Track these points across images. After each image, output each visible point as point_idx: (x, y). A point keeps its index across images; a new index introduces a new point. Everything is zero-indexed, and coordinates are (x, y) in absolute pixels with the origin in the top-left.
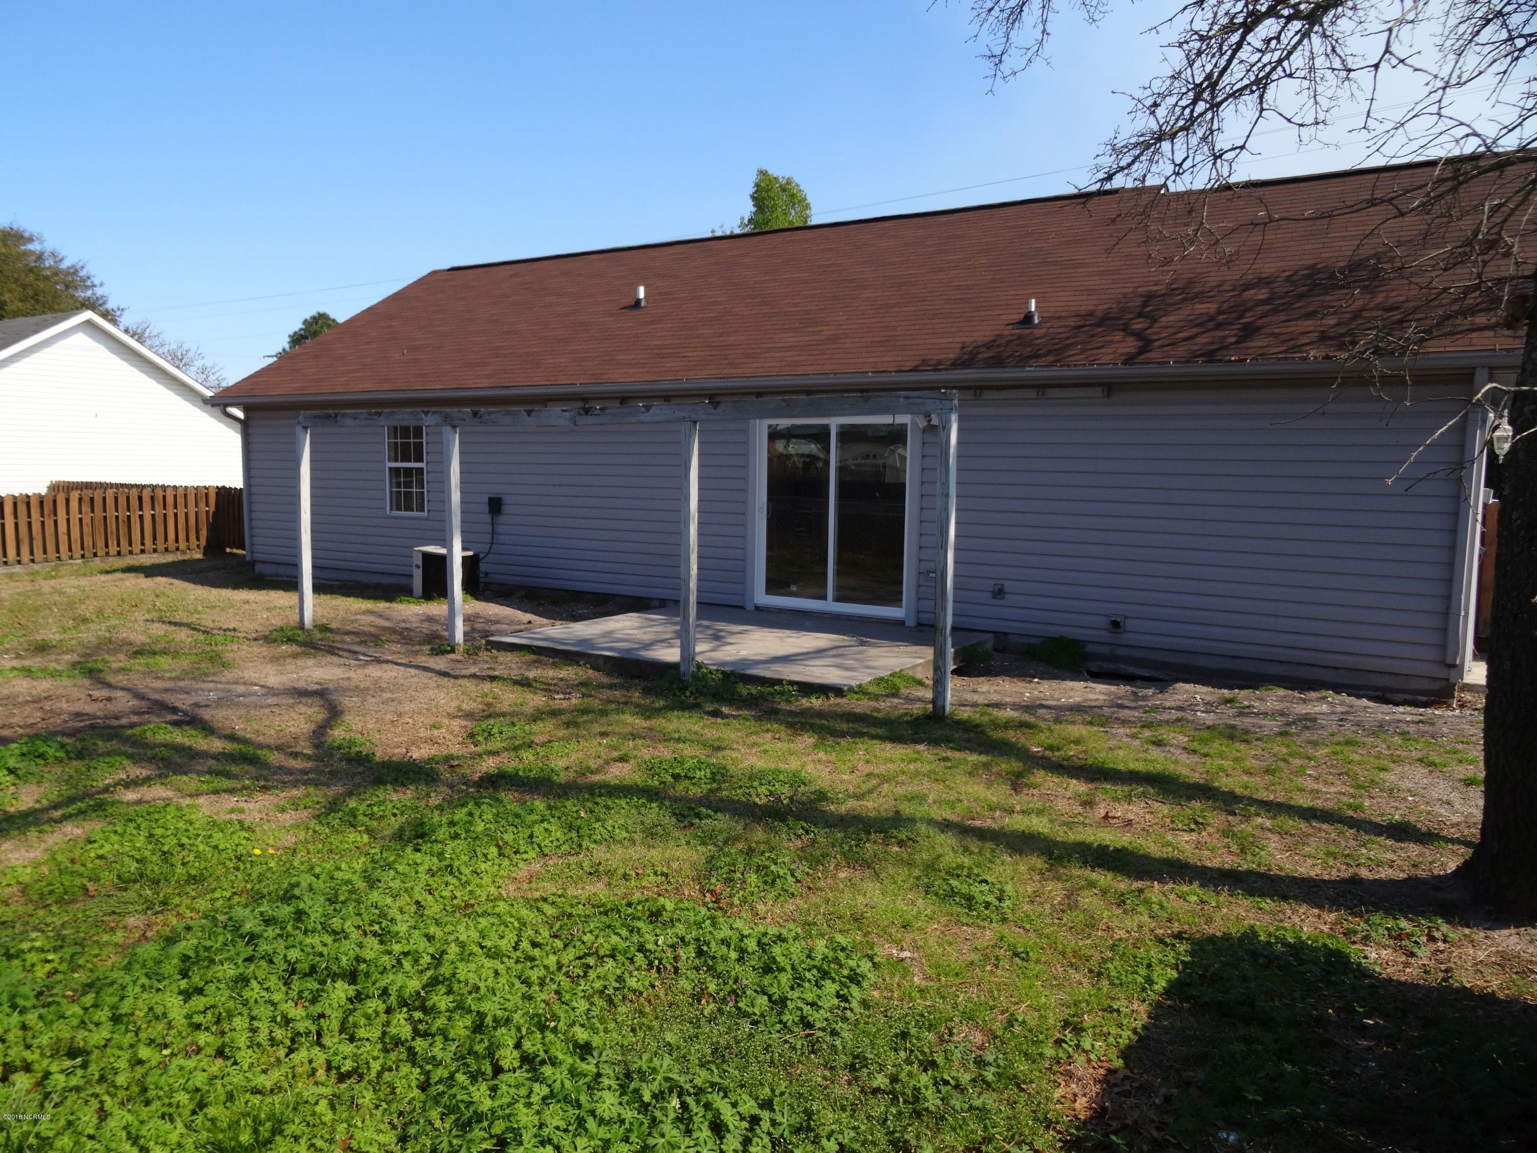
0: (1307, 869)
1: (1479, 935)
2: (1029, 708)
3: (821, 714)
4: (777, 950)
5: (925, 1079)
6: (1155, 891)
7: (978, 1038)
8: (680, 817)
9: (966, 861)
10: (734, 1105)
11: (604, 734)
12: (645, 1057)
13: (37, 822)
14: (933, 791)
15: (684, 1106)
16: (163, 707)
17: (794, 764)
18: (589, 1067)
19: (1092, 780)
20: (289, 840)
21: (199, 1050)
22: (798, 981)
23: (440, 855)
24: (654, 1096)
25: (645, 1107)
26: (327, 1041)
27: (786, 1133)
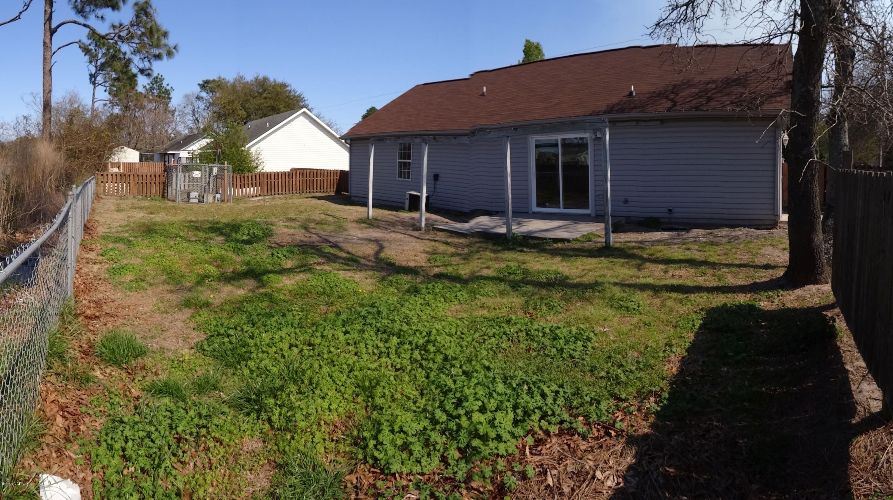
0: (740, 282)
1: (791, 292)
2: (641, 242)
3: (562, 249)
4: (557, 331)
5: (619, 371)
6: (692, 297)
7: (636, 354)
8: (513, 287)
9: (625, 295)
10: (549, 387)
11: (479, 259)
12: (512, 371)
13: (292, 272)
14: (609, 273)
15: (530, 388)
16: (327, 241)
17: (554, 268)
18: (491, 374)
19: (667, 264)
20: (370, 288)
21: (350, 352)
22: (567, 342)
23: (424, 299)
24: (517, 385)
25: (514, 389)
26: (391, 356)
27: (570, 396)
